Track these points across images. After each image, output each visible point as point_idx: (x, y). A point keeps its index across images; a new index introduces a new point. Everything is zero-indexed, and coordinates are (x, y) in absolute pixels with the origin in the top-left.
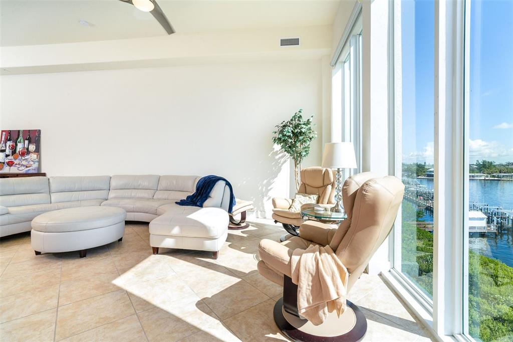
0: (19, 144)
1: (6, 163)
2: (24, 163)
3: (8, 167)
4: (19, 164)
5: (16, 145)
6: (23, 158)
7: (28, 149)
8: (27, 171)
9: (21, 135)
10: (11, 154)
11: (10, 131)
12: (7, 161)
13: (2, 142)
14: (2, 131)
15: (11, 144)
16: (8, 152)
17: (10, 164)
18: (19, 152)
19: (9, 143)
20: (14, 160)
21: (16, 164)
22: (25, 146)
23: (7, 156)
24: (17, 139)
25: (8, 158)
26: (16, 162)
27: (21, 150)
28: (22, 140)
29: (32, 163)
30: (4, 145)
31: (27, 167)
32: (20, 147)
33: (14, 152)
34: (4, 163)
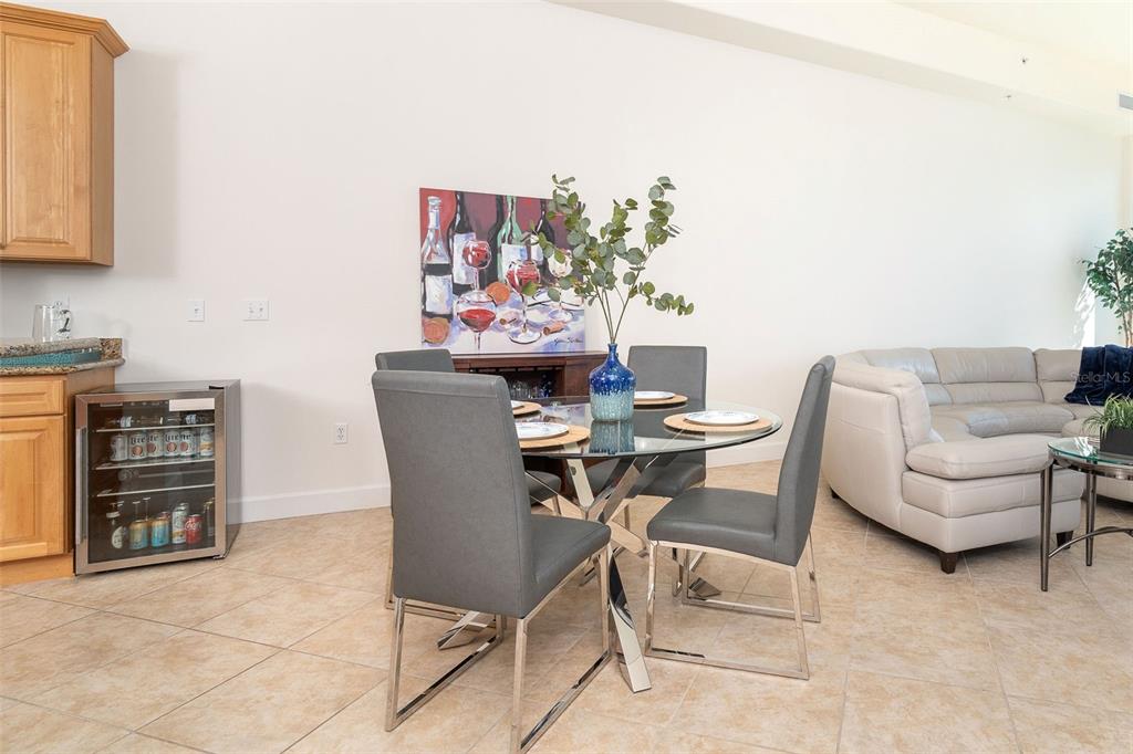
0: (505, 247)
1: (457, 319)
2: (535, 316)
3: (469, 334)
4: (515, 322)
5: (496, 250)
6: (530, 301)
7: (544, 266)
8: (548, 345)
9: (510, 213)
10: (475, 281)
11: (462, 194)
12: (463, 308)
13: (431, 235)
14: (425, 194)
15: (472, 244)
16: (461, 273)
17: (478, 321)
18: (510, 276)
19: (460, 242)
20: (490, 307)
21: (503, 322)
22: (534, 256)
23: (459, 290)
24: (499, 226)
25: (466, 296)
26: (501, 313)
27: (516, 268)
28: (517, 234)
29: (568, 317)
30: (439, 247)
31: (547, 331)
32: (510, 258)
33: (488, 276)
34: (449, 317)
